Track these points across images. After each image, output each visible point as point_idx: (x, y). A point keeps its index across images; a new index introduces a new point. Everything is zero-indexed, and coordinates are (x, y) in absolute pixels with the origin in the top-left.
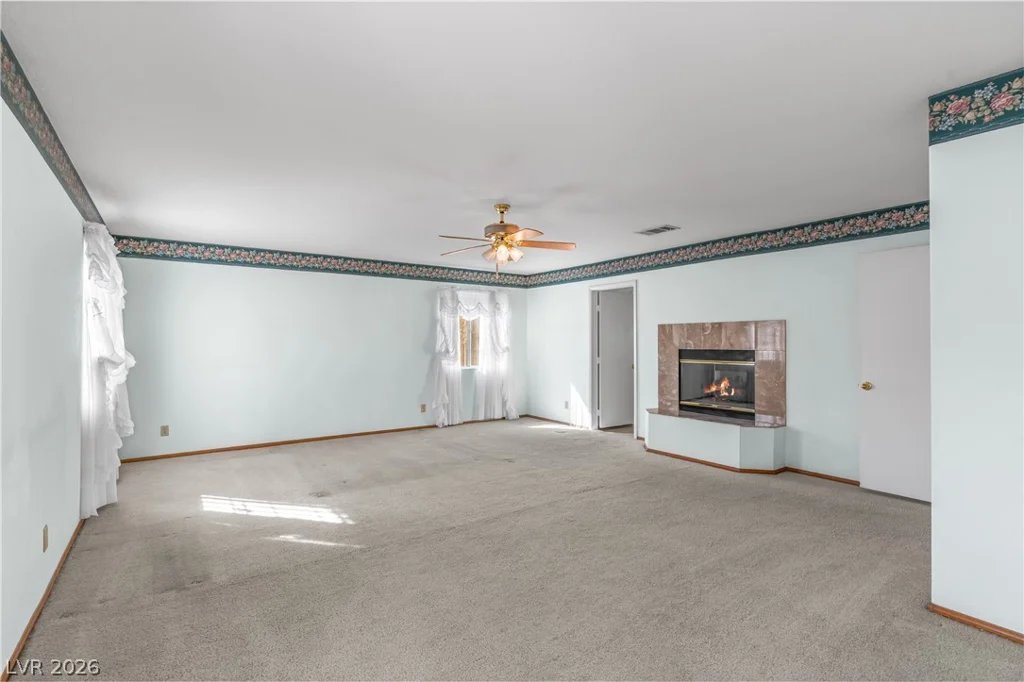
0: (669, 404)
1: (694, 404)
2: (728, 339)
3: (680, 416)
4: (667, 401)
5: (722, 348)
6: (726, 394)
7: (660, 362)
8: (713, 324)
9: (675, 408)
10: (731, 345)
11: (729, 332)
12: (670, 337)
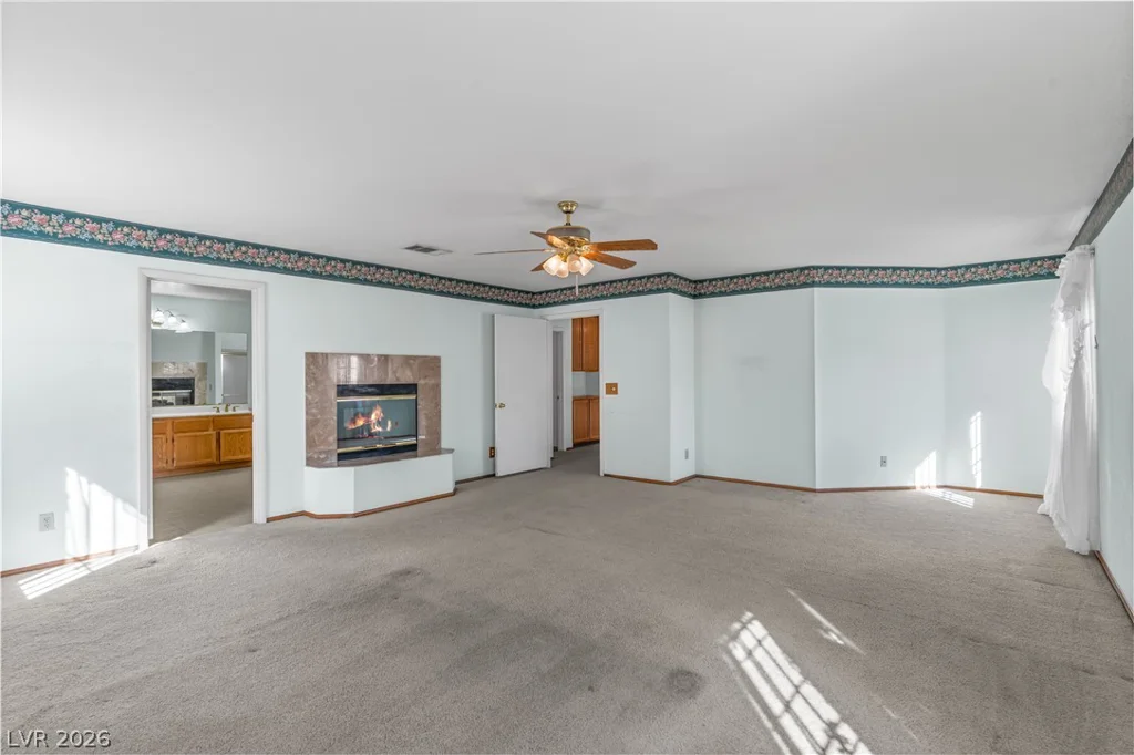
0: (323, 456)
1: (355, 449)
2: (395, 372)
3: (339, 466)
4: (320, 453)
5: (388, 382)
6: (380, 429)
7: (308, 404)
8: (380, 357)
9: (334, 459)
10: (398, 379)
11: (395, 365)
12: (325, 370)
